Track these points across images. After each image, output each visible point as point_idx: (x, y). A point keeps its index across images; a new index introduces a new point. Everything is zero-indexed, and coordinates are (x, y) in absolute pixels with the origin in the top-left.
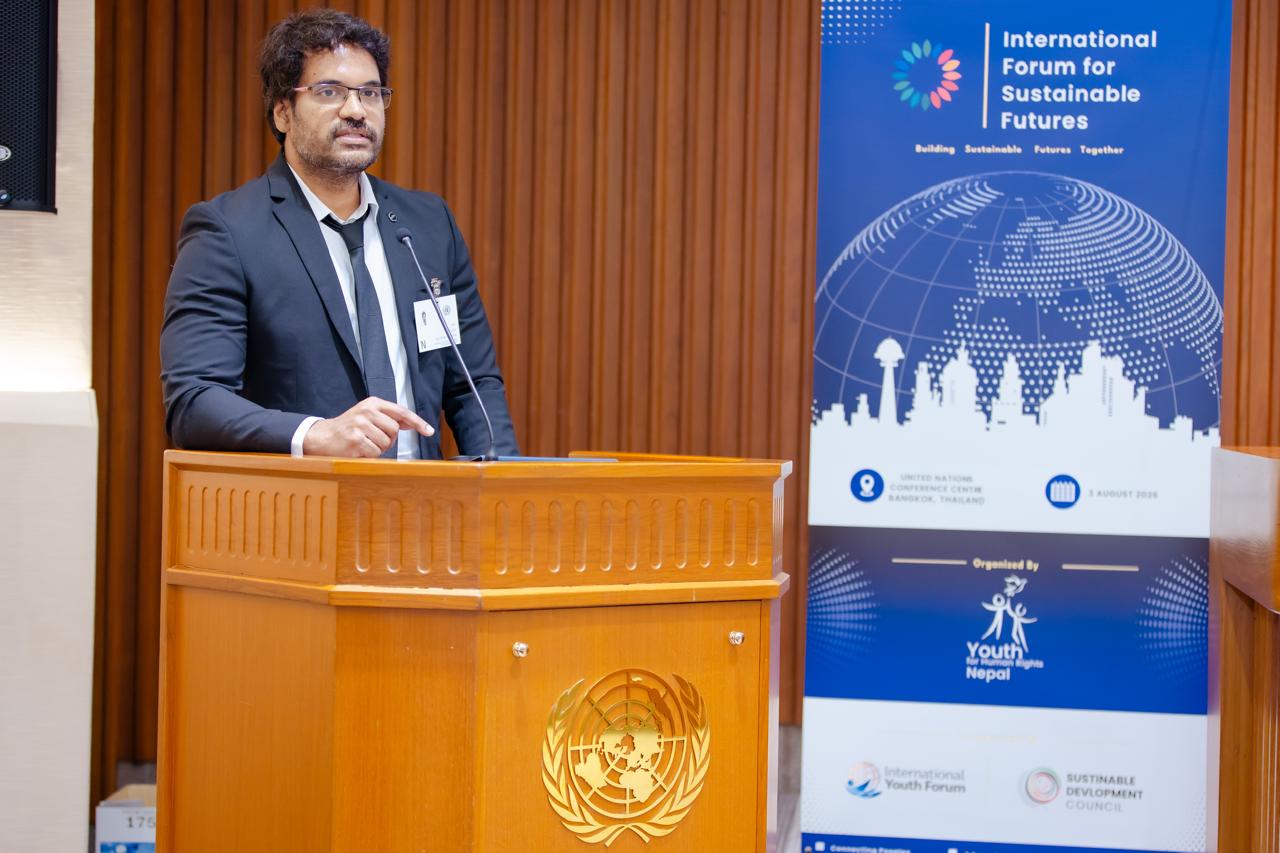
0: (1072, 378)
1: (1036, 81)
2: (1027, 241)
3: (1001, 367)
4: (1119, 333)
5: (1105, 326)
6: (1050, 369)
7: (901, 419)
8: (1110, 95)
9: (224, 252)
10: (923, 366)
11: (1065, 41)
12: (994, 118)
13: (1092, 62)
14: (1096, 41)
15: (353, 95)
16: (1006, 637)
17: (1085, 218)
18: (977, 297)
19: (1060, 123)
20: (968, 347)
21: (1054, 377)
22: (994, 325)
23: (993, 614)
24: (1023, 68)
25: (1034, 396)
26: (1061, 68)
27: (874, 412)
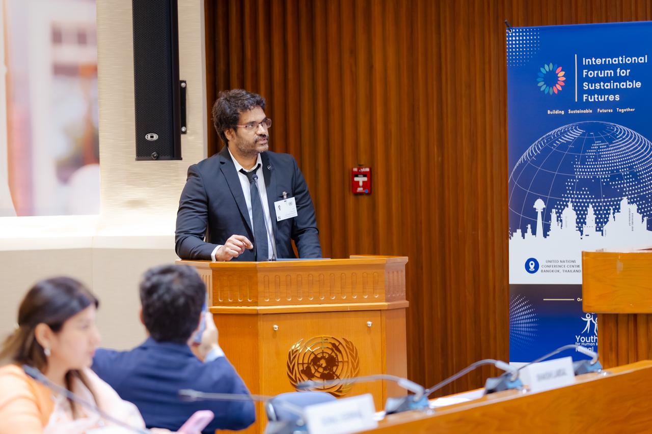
0: (616, 214)
1: (597, 80)
2: (595, 152)
3: (587, 210)
4: (635, 193)
5: (629, 190)
6: (607, 210)
7: (545, 235)
8: (629, 85)
10: (554, 210)
11: (609, 61)
12: (580, 97)
13: (621, 70)
14: (622, 60)
16: (592, 333)
17: (620, 141)
18: (575, 178)
19: (608, 98)
20: (572, 202)
21: (609, 214)
22: (583, 191)
23: (587, 321)
24: (592, 74)
25: (601, 223)
26: (607, 73)
27: (534, 233)
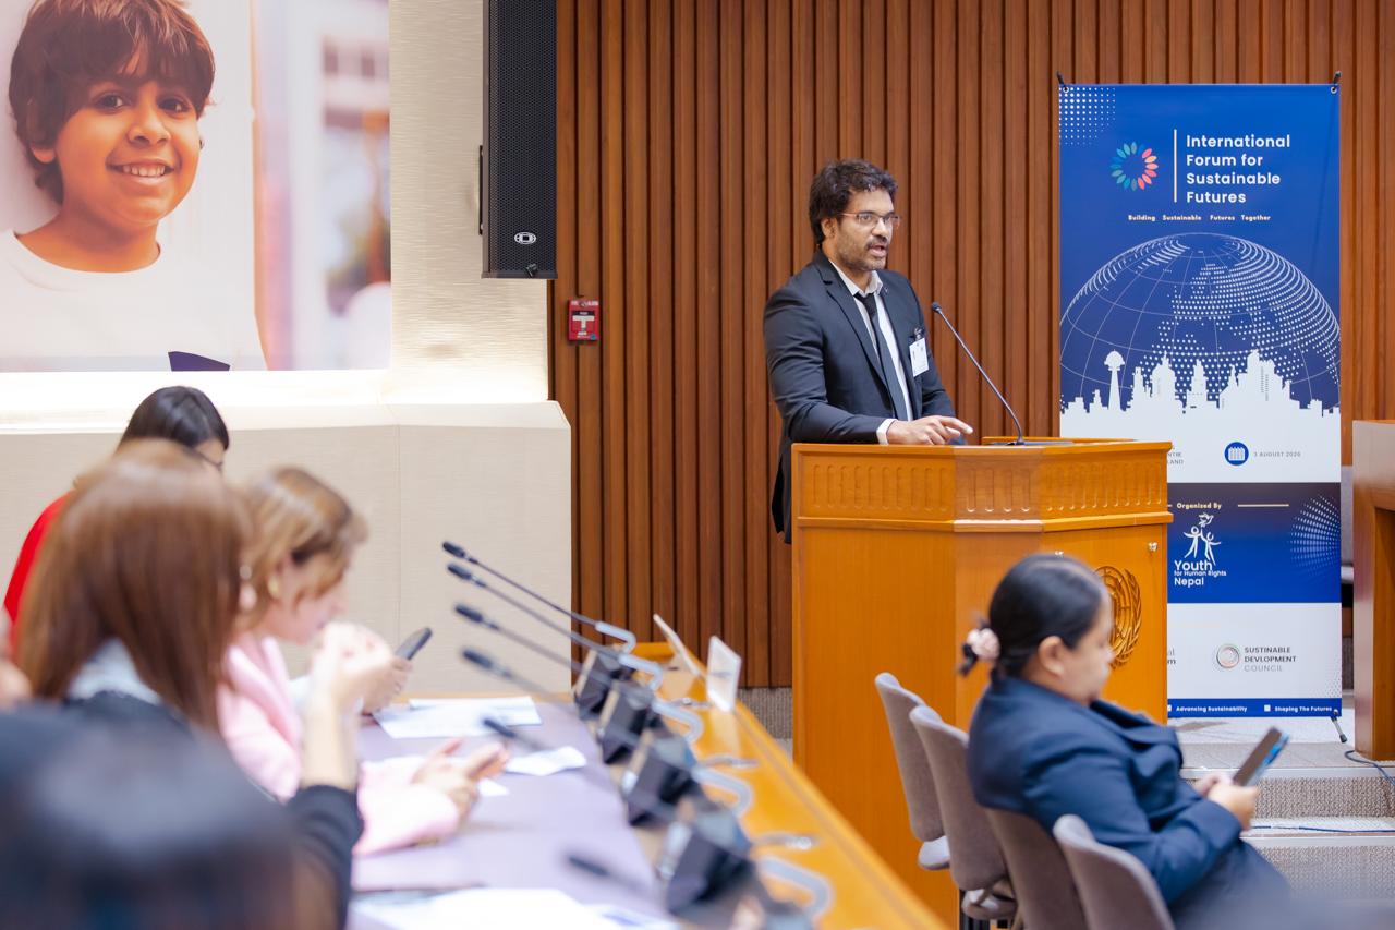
0: (1240, 376)
1: (1210, 170)
2: (1207, 281)
3: (1192, 369)
4: (1271, 344)
5: (1262, 339)
6: (1225, 370)
7: (1124, 406)
8: (1260, 179)
9: (807, 318)
10: (1138, 369)
11: (1229, 142)
12: (1182, 196)
13: (1247, 157)
14: (1250, 143)
15: (881, 221)
16: (1201, 556)
17: (1246, 264)
18: (1173, 320)
19: (1227, 199)
20: (1168, 356)
21: (1229, 375)
22: (1187, 339)
23: (1192, 539)
24: (1200, 161)
25: (1215, 388)
26: (1226, 161)
27: (1105, 402)
